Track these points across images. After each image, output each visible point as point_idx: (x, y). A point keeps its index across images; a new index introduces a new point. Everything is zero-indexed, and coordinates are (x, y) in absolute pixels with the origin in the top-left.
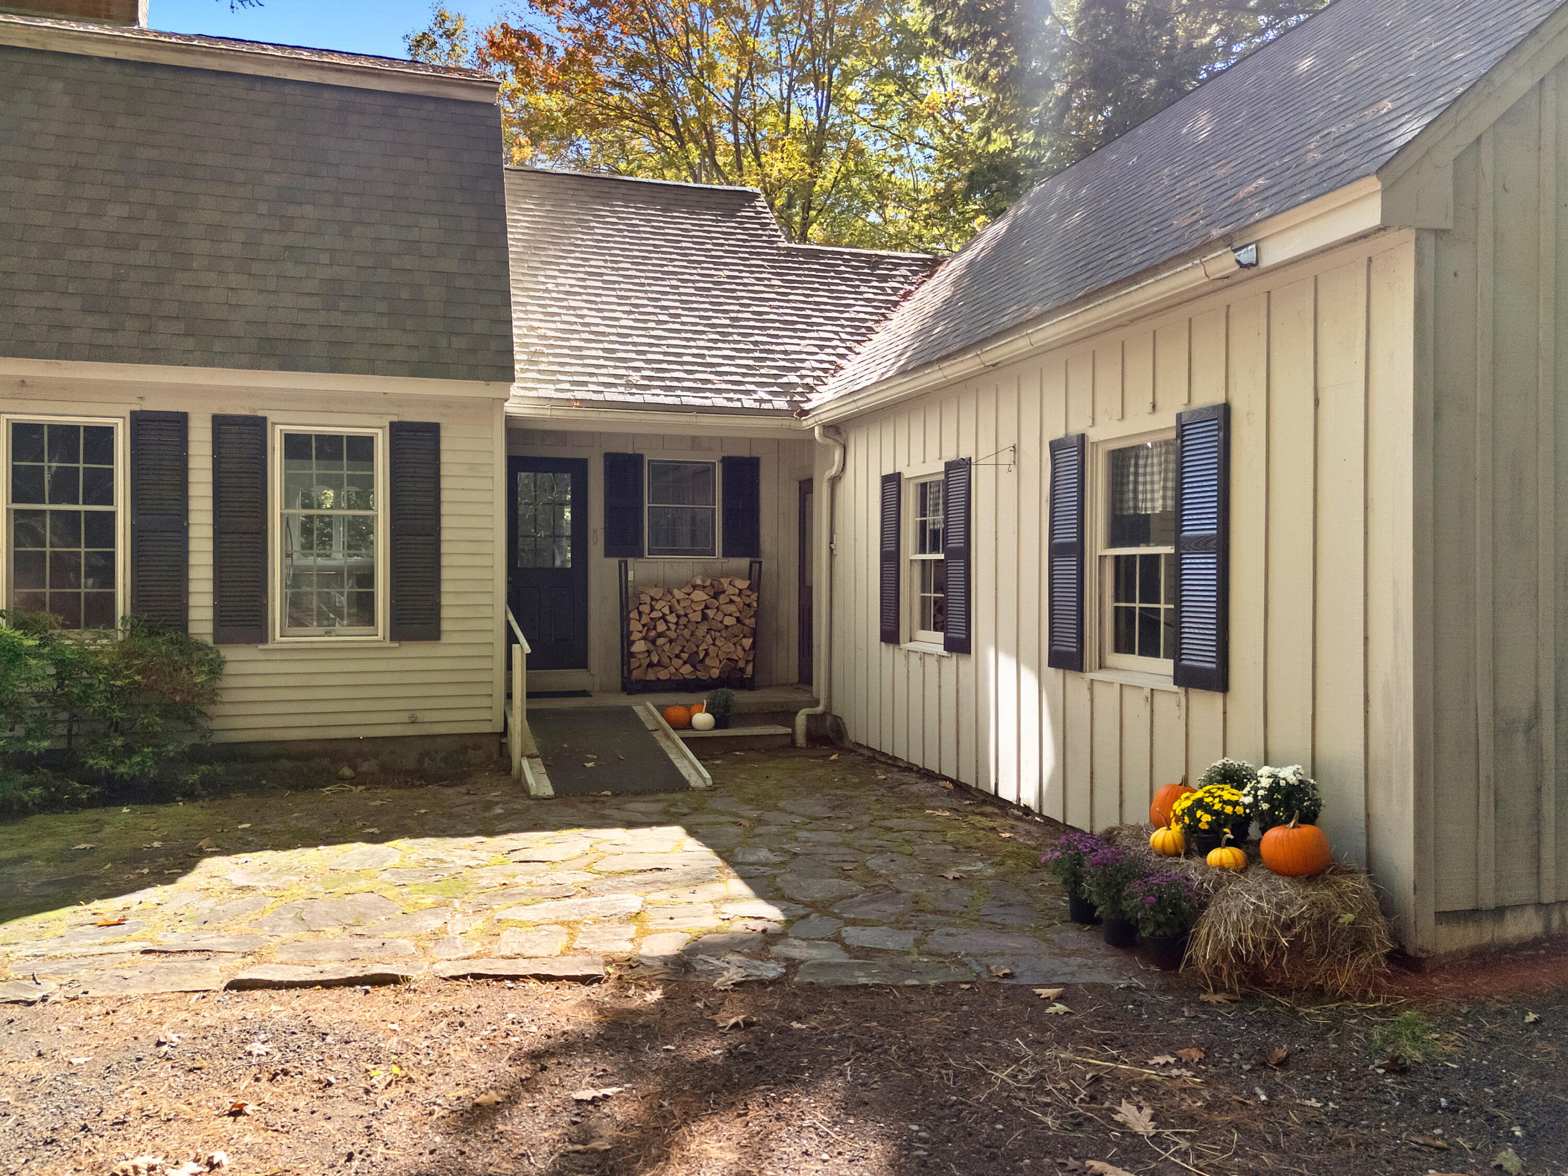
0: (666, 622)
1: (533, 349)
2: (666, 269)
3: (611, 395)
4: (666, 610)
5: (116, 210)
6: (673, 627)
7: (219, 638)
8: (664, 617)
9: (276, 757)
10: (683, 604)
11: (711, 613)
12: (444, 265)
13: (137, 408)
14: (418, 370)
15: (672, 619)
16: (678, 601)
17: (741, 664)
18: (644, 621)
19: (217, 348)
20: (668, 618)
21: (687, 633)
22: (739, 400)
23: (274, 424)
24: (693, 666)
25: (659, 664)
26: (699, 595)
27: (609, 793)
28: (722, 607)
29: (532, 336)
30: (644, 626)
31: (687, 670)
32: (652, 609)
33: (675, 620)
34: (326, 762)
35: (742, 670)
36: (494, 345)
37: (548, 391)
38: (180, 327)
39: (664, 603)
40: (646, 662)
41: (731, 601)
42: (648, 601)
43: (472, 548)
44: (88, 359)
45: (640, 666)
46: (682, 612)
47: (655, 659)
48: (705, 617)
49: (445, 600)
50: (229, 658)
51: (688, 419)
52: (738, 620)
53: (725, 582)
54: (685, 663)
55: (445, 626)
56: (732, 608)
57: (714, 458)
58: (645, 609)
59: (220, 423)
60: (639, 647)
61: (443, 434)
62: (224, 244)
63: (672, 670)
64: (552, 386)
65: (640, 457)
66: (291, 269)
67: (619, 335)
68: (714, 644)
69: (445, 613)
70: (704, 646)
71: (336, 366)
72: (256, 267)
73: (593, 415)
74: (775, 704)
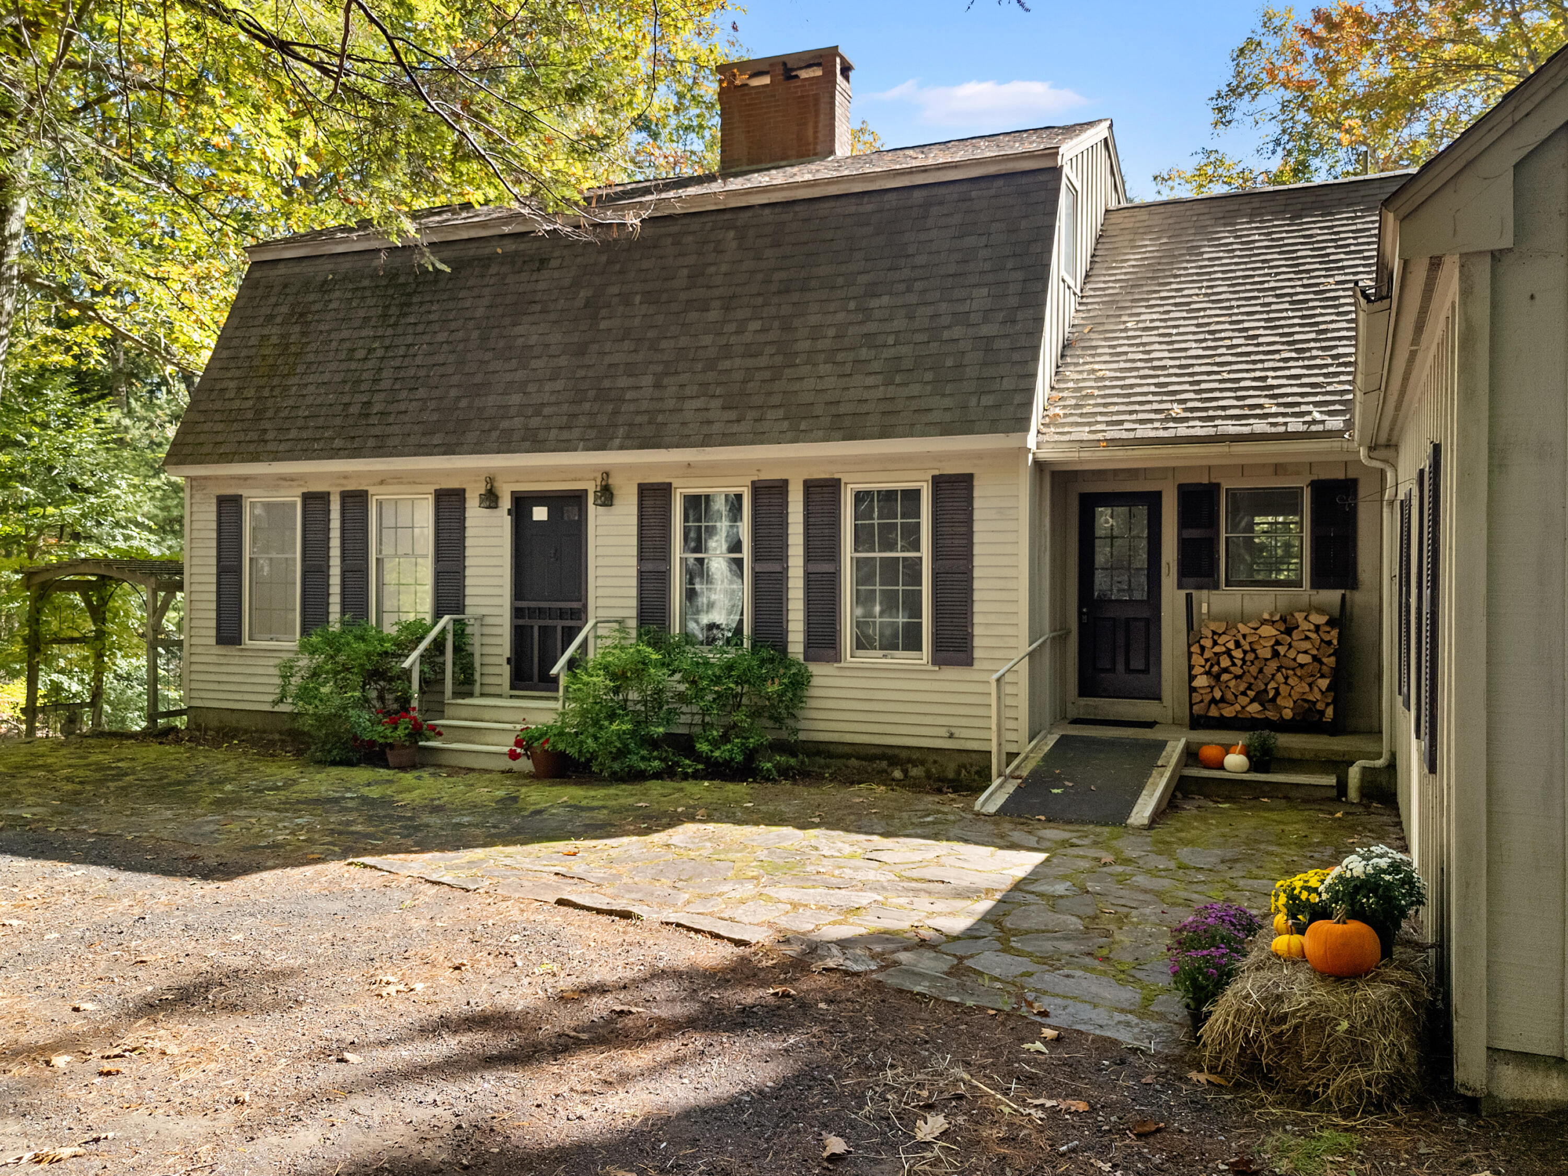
0: (1231, 657)
1: (1084, 393)
2: (1266, 285)
3: (1145, 432)
4: (1231, 645)
5: (755, 325)
6: (1239, 663)
7: (806, 659)
8: (1228, 652)
9: (848, 756)
10: (1249, 639)
11: (1282, 650)
12: (985, 330)
13: (756, 478)
14: (947, 430)
15: (1238, 654)
16: (1244, 636)
17: (1320, 706)
18: (1207, 655)
19: (802, 427)
20: (1234, 653)
21: (1254, 670)
22: (1286, 424)
23: (846, 484)
24: (1262, 705)
25: (1223, 699)
26: (1267, 631)
27: (1043, 818)
28: (1294, 644)
29: (1089, 379)
30: (1207, 660)
31: (1254, 708)
32: (1215, 643)
33: (1241, 656)
34: (884, 764)
35: (1322, 713)
36: (1018, 399)
37: (1083, 433)
38: (780, 413)
39: (1228, 638)
40: (1208, 698)
41: (1307, 638)
42: (1210, 635)
43: (1000, 584)
44: (720, 445)
45: (1202, 701)
46: (1247, 648)
47: (1218, 695)
48: (1276, 654)
49: (977, 631)
50: (814, 673)
51: (1220, 449)
52: (1315, 658)
53: (1300, 616)
54: (1252, 701)
55: (977, 654)
56: (1306, 645)
57: (1301, 482)
58: (1207, 643)
59: (810, 486)
60: (1201, 681)
61: (976, 483)
62: (820, 341)
63: (1238, 707)
64: (1087, 429)
65: (1218, 485)
66: (864, 353)
67: (1180, 367)
68: (1286, 683)
69: (977, 642)
70: (1272, 685)
71: (885, 433)
72: (840, 357)
73: (1120, 453)
74: (1336, 753)
